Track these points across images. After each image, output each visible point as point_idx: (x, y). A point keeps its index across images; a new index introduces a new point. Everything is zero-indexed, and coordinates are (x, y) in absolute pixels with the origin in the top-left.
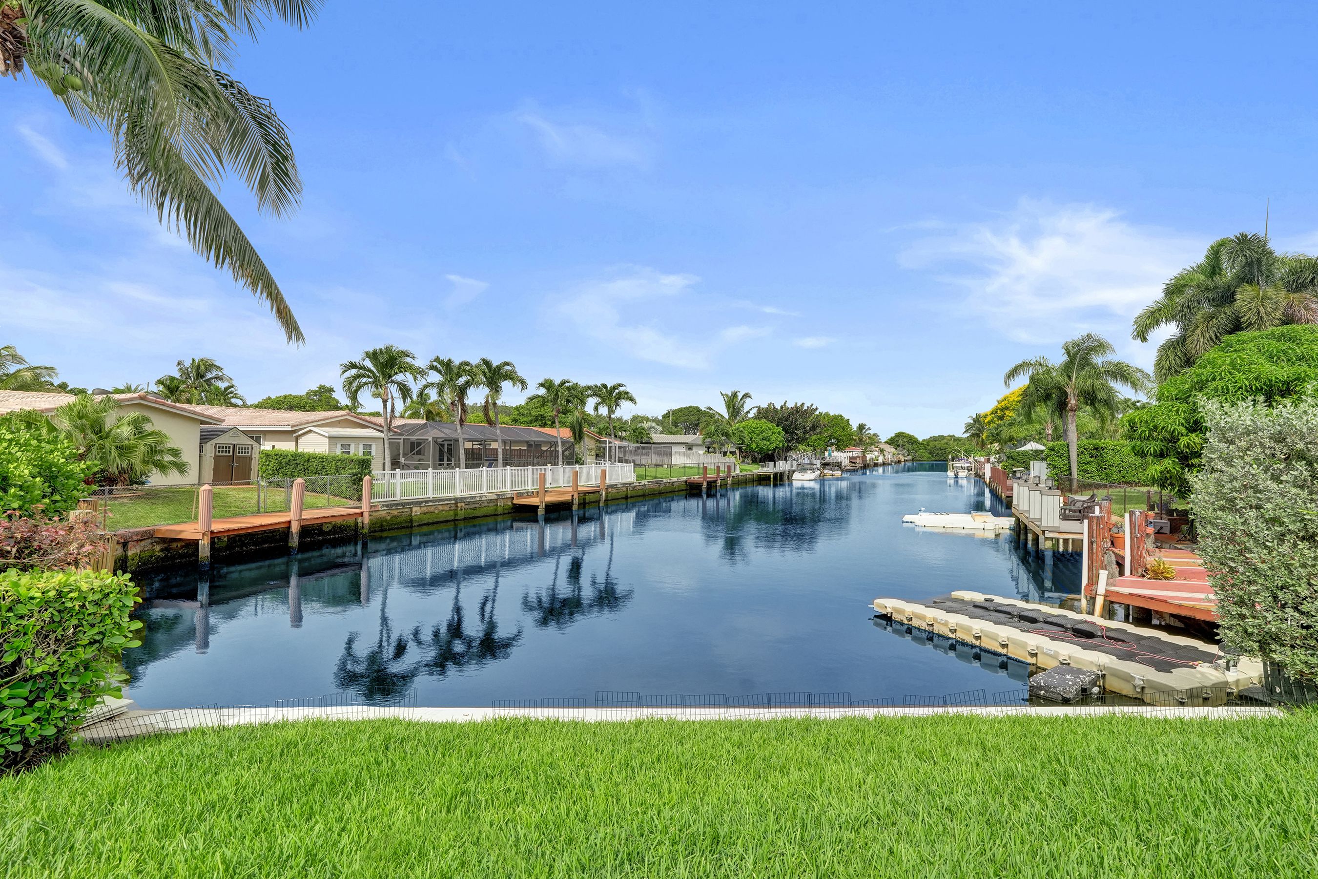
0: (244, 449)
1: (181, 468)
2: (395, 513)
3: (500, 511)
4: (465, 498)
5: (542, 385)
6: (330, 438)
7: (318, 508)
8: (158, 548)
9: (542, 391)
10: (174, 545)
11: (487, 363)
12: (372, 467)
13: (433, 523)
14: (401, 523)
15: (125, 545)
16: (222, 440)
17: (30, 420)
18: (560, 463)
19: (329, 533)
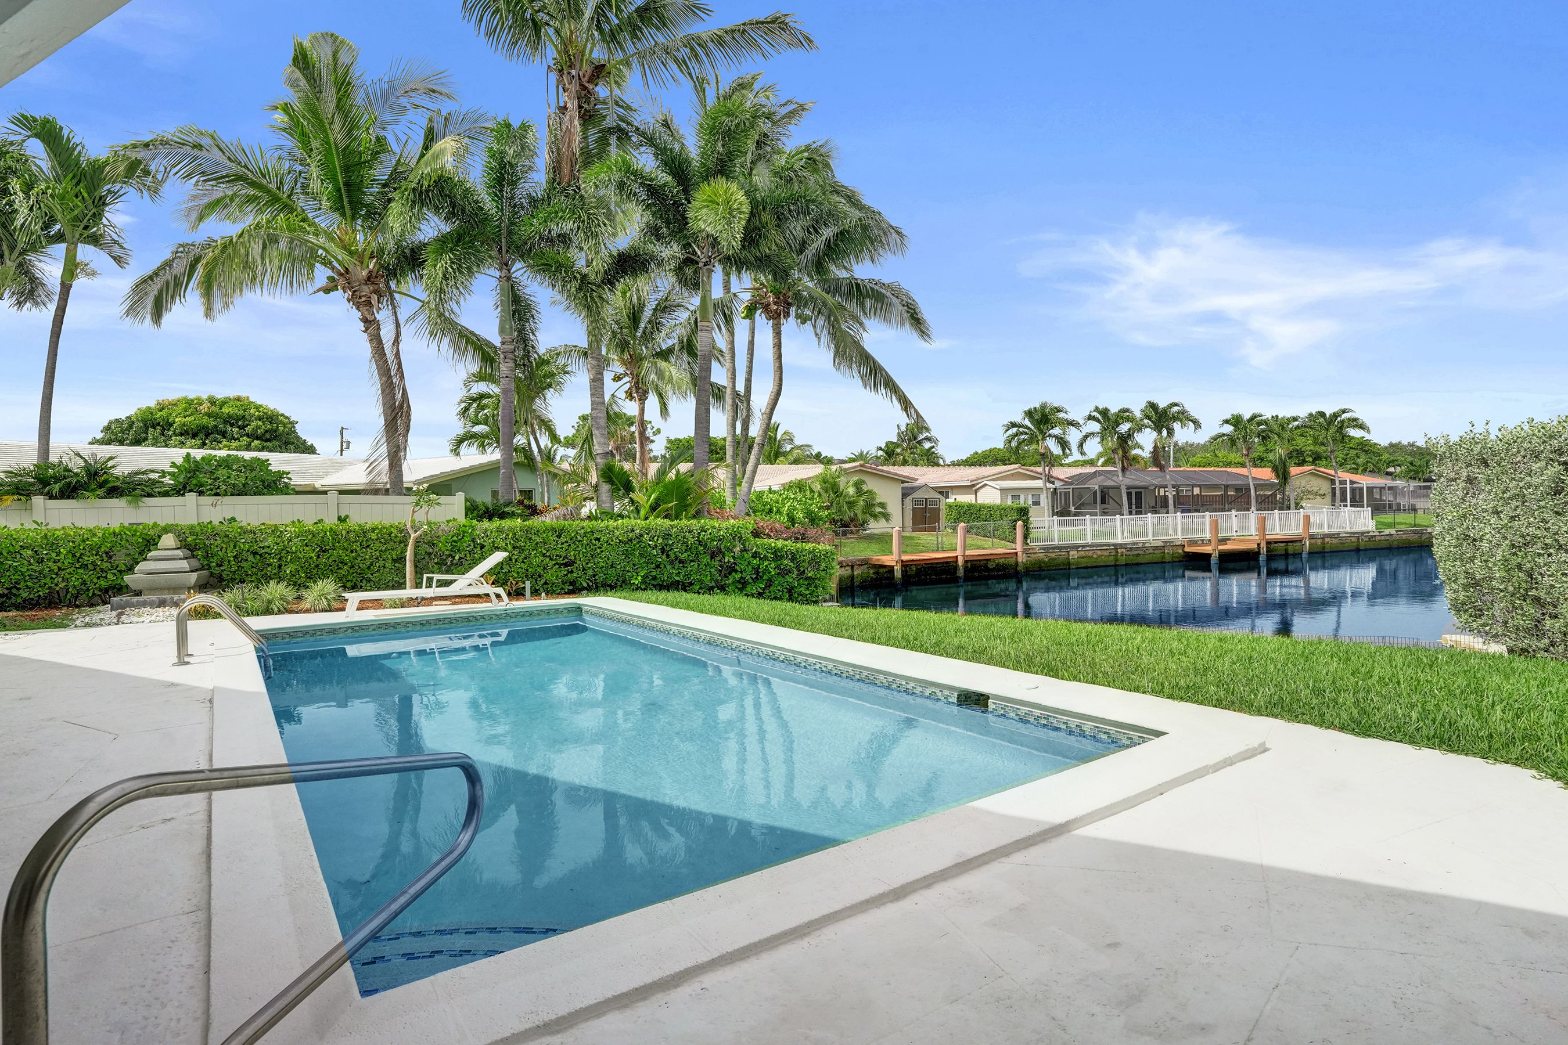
0: (935, 502)
1: (886, 516)
2: (1053, 555)
3: (1168, 558)
4: (1126, 544)
5: (1227, 422)
6: (1001, 490)
7: (984, 548)
8: (872, 571)
9: (1228, 429)
10: (881, 570)
11: (1153, 406)
12: (1030, 514)
13: (1092, 567)
14: (1059, 565)
15: (852, 567)
16: (917, 495)
17: (800, 486)
18: (1253, 508)
19: (993, 570)
